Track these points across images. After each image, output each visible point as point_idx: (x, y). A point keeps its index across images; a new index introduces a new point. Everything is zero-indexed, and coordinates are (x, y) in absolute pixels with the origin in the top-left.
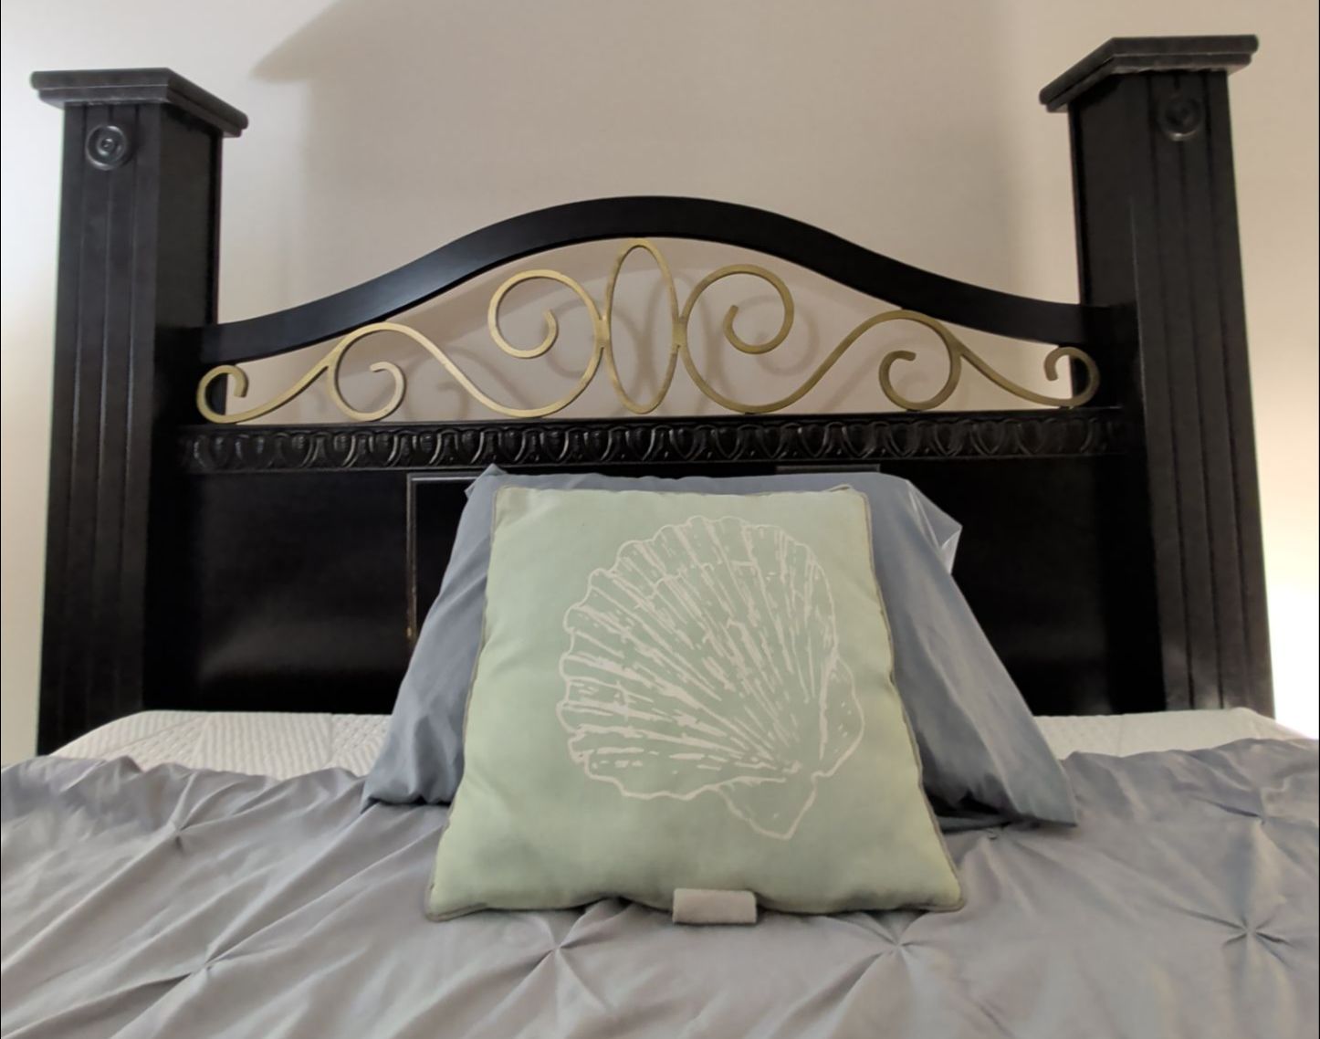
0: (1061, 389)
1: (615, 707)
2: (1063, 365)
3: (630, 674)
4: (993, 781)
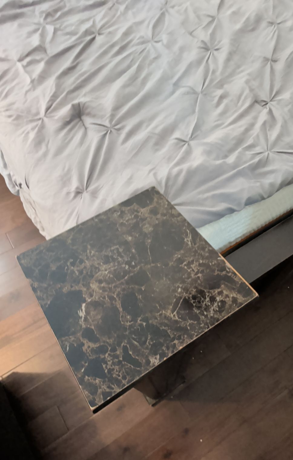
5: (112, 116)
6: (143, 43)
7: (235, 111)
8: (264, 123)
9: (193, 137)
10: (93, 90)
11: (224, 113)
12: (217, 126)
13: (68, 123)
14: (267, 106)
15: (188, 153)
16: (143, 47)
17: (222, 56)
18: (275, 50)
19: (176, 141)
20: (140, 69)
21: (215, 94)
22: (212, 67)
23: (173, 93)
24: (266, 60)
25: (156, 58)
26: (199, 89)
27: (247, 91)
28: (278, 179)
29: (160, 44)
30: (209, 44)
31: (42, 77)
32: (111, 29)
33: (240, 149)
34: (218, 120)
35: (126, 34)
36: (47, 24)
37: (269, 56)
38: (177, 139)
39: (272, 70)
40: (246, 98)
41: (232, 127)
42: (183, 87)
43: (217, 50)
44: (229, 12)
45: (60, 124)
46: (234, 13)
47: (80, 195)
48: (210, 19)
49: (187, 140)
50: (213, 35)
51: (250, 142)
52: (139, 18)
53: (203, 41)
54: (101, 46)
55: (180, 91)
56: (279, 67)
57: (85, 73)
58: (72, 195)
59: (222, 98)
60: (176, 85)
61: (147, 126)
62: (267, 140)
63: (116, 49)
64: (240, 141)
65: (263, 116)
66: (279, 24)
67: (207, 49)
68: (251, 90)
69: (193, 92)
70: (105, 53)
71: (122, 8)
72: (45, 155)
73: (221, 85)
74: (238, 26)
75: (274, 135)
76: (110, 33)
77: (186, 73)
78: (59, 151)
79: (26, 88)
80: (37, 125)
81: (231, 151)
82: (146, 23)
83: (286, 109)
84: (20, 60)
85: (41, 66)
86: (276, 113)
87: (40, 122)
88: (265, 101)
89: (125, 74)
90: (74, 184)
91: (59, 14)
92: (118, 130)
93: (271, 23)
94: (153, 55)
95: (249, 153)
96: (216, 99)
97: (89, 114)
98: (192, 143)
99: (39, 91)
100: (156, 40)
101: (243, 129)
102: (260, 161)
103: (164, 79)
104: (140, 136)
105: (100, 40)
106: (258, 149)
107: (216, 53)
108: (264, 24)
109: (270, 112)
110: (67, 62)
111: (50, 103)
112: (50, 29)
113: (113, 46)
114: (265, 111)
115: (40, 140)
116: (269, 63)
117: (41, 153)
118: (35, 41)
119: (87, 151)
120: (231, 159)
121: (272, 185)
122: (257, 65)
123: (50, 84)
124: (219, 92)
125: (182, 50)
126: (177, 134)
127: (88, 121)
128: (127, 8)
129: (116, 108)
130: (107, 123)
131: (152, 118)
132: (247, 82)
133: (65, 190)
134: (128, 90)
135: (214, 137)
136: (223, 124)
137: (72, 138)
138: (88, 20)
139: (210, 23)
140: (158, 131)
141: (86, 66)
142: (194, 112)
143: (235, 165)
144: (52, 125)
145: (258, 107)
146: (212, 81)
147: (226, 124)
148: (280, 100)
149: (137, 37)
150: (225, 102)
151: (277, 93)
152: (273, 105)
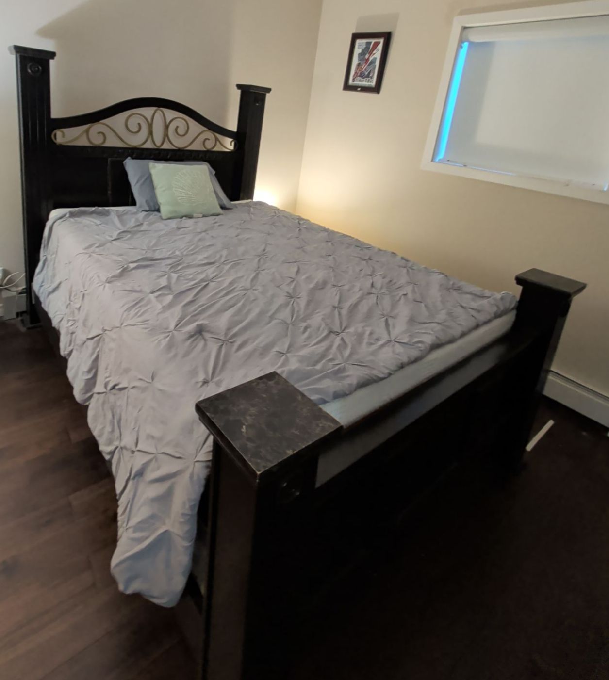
0: (232, 148)
1: (182, 195)
2: (233, 143)
3: (184, 191)
4: (224, 204)
5: (226, 334)
6: (245, 289)
7: (317, 337)
8: (339, 346)
9: (288, 351)
10: (210, 316)
11: (309, 337)
12: (305, 346)
13: (191, 336)
14: (340, 335)
15: (287, 360)
16: (245, 292)
17: (303, 303)
18: (340, 302)
19: (275, 353)
20: (244, 305)
21: (300, 325)
22: (296, 309)
23: (269, 322)
24: (334, 307)
25: (254, 300)
26: (289, 321)
27: (323, 326)
28: (354, 381)
29: (257, 291)
30: (292, 295)
31: (170, 305)
32: (220, 280)
33: (324, 361)
34: (305, 342)
35: (231, 284)
36: (171, 272)
37: (336, 304)
38: (276, 351)
39: (340, 314)
40: (323, 330)
41: (315, 347)
42: (276, 319)
43: (299, 298)
44: (304, 277)
45: (187, 336)
46: (307, 278)
47: (206, 385)
48: (292, 280)
49: (285, 352)
50: (295, 288)
51: (330, 357)
52: (239, 275)
53: (287, 292)
54: (214, 289)
55: (274, 322)
56: (344, 312)
57: (203, 305)
58: (200, 384)
59: (306, 328)
60: (272, 317)
61: (254, 342)
62: (342, 357)
63: (225, 292)
64: (323, 356)
65: (338, 341)
66: (340, 286)
67: (291, 297)
68: (327, 325)
69: (284, 322)
70: (216, 294)
71: (227, 267)
72: (175, 355)
73: (304, 320)
74: (311, 286)
75: (347, 353)
76: (219, 282)
77: (278, 310)
78: (187, 354)
79: (158, 311)
80: (168, 336)
81: (318, 362)
82: (245, 278)
83: (353, 338)
84: (152, 293)
85: (170, 297)
86: (347, 340)
87: (171, 333)
88: (337, 332)
89: (233, 308)
90: (201, 377)
91: (180, 267)
92: (232, 343)
93: (334, 286)
94: (252, 298)
95: (331, 364)
96: (302, 329)
97: (208, 331)
98: (288, 355)
99: (167, 314)
100: (254, 288)
101: (323, 349)
102: (339, 369)
103: (261, 313)
104: (248, 348)
105: (212, 285)
106: (336, 362)
107: (298, 300)
108: (329, 286)
109: (342, 339)
110: (189, 297)
111: (178, 322)
112: (174, 276)
113: (222, 290)
114: (338, 338)
115: (170, 346)
116: (336, 310)
117: (172, 354)
118: (163, 282)
119: (209, 356)
120: (318, 367)
121: (350, 385)
122: (328, 310)
123: (177, 311)
124: (304, 325)
125: (273, 296)
126: (276, 349)
127: (207, 335)
128: (231, 268)
129: (229, 329)
130: (222, 338)
131: (256, 337)
132: (323, 319)
133: (194, 381)
134: (236, 318)
135: (304, 352)
136: (310, 344)
137: (196, 346)
138: (202, 272)
139: (292, 281)
140: (262, 345)
141: (203, 300)
142: (286, 335)
143: (321, 371)
144: (180, 336)
145: (333, 335)
146: (297, 317)
147: (310, 345)
148: (348, 332)
149: (240, 286)
150: (309, 330)
151: (345, 328)
152: (343, 335)
